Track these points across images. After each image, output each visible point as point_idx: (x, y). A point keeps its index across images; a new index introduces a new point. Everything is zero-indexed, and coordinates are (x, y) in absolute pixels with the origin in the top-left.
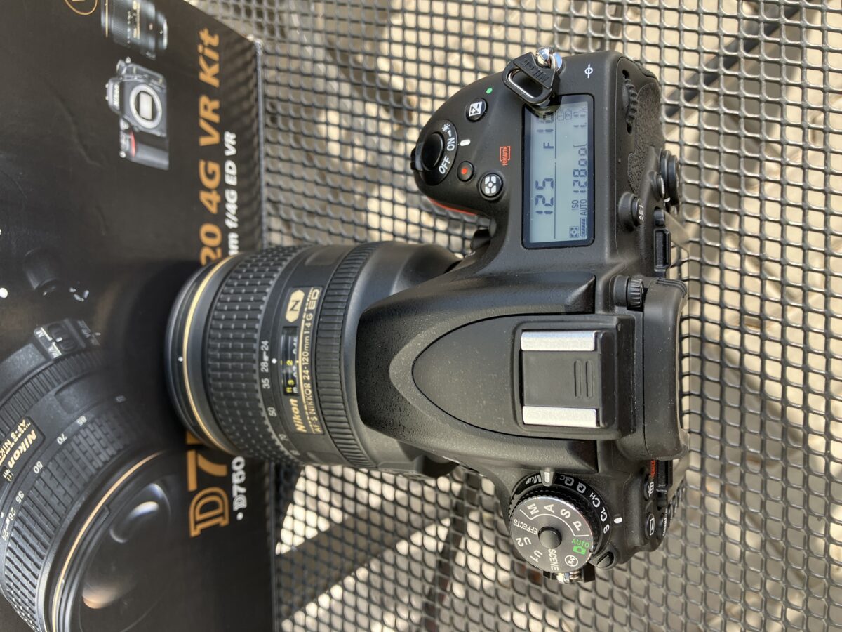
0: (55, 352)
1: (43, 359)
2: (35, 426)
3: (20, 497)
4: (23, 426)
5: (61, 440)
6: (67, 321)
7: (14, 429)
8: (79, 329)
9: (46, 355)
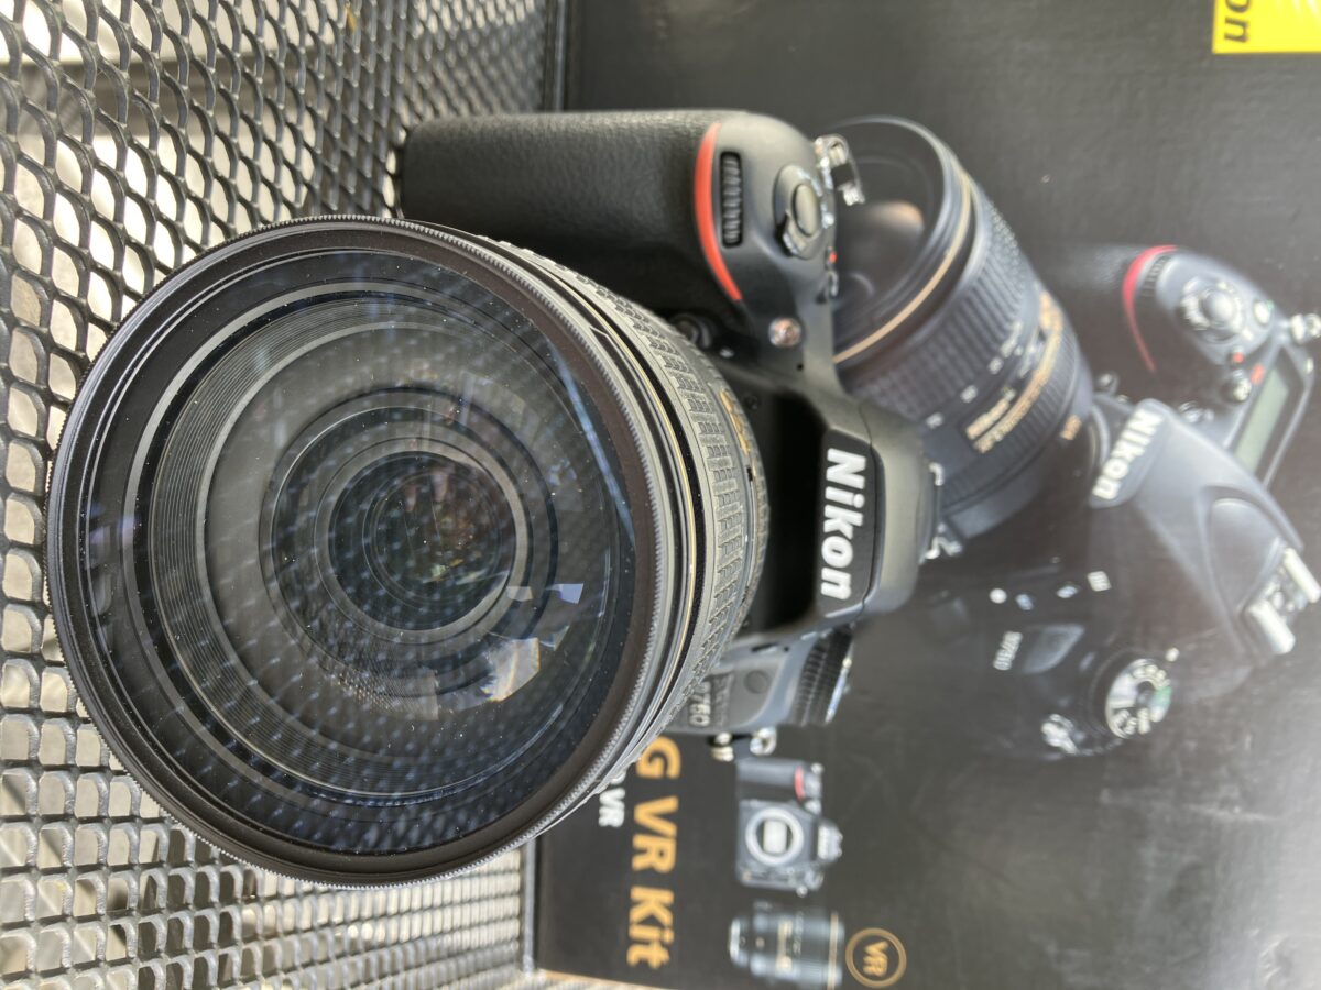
4: (985, 445)
7: (997, 445)
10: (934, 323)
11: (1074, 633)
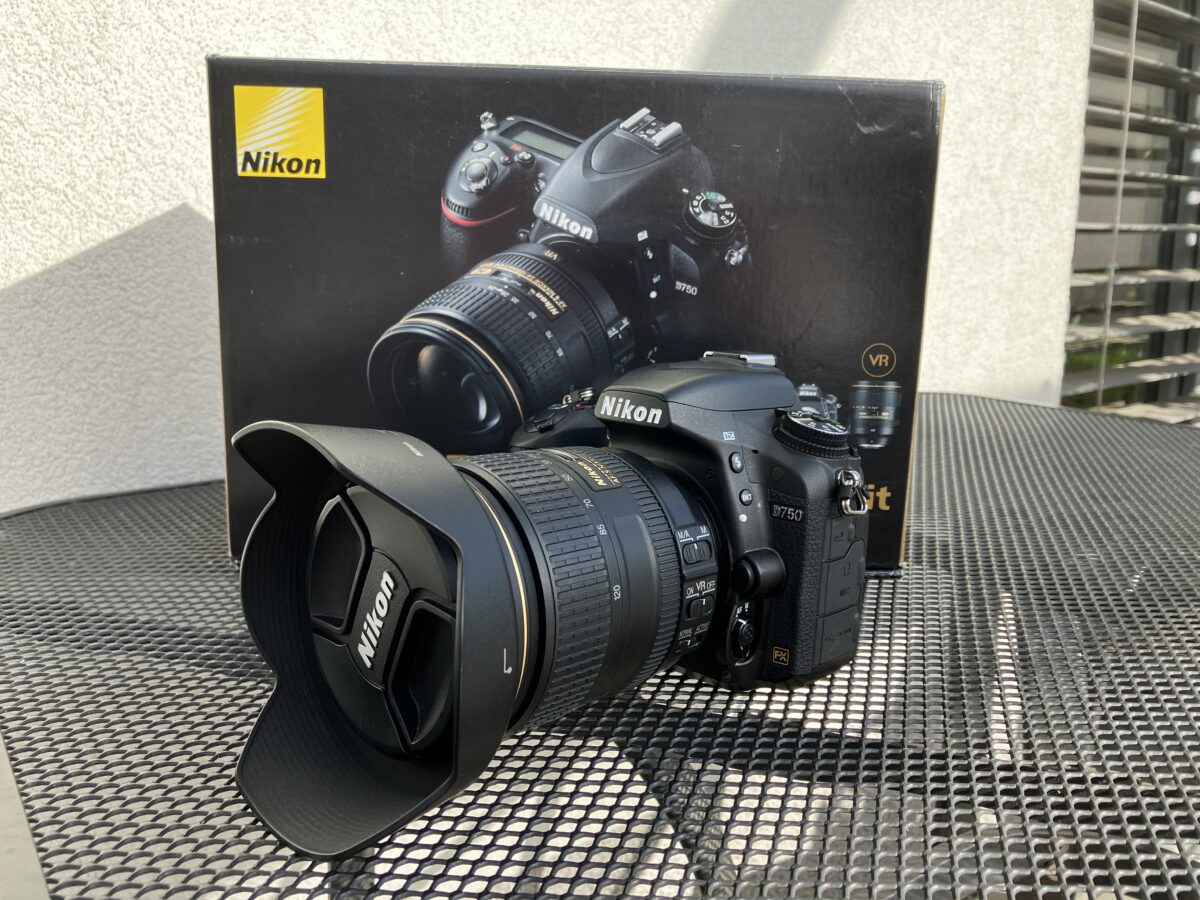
0: (612, 333)
1: (607, 322)
2: (562, 313)
3: (515, 300)
4: (563, 305)
5: (549, 334)
6: (632, 344)
7: (562, 299)
8: (627, 354)
9: (609, 326)
10: (490, 336)
11: (673, 247)
